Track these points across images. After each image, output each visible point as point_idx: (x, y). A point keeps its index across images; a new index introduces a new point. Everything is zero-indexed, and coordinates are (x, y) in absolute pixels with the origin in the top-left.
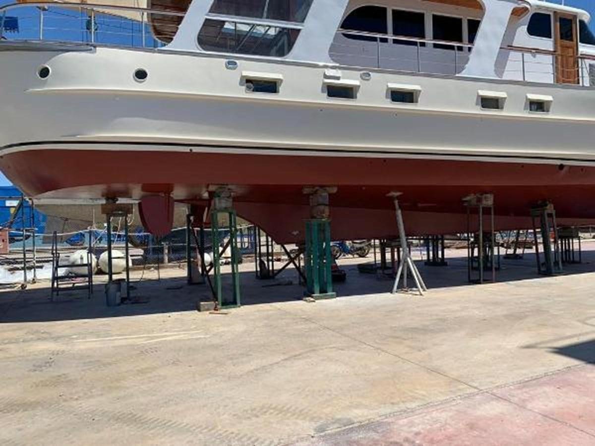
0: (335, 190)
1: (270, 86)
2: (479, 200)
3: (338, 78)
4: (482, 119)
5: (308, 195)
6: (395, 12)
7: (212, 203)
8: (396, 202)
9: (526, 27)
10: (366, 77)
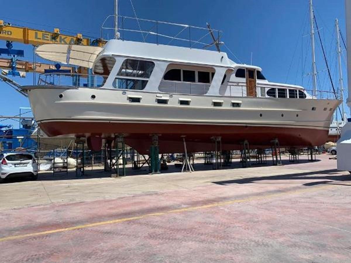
0: (160, 135)
1: (138, 100)
2: (216, 139)
3: (161, 97)
4: (214, 110)
5: (151, 137)
6: (184, 71)
7: (116, 140)
8: (184, 139)
9: (235, 74)
10: (171, 96)
